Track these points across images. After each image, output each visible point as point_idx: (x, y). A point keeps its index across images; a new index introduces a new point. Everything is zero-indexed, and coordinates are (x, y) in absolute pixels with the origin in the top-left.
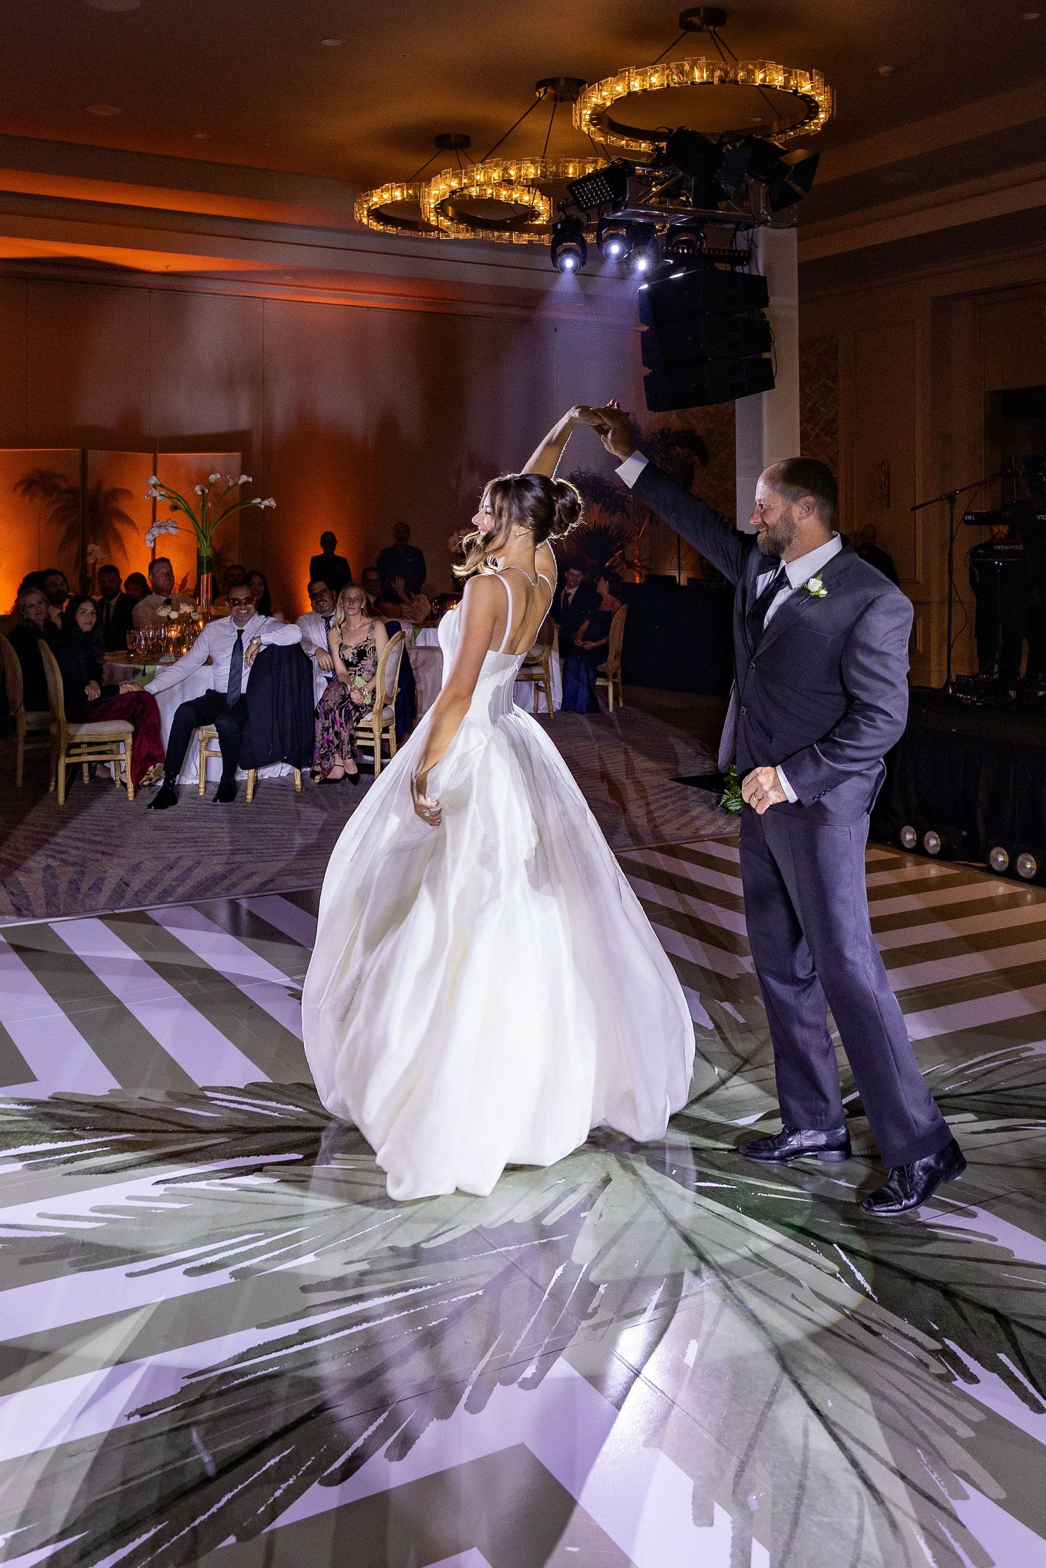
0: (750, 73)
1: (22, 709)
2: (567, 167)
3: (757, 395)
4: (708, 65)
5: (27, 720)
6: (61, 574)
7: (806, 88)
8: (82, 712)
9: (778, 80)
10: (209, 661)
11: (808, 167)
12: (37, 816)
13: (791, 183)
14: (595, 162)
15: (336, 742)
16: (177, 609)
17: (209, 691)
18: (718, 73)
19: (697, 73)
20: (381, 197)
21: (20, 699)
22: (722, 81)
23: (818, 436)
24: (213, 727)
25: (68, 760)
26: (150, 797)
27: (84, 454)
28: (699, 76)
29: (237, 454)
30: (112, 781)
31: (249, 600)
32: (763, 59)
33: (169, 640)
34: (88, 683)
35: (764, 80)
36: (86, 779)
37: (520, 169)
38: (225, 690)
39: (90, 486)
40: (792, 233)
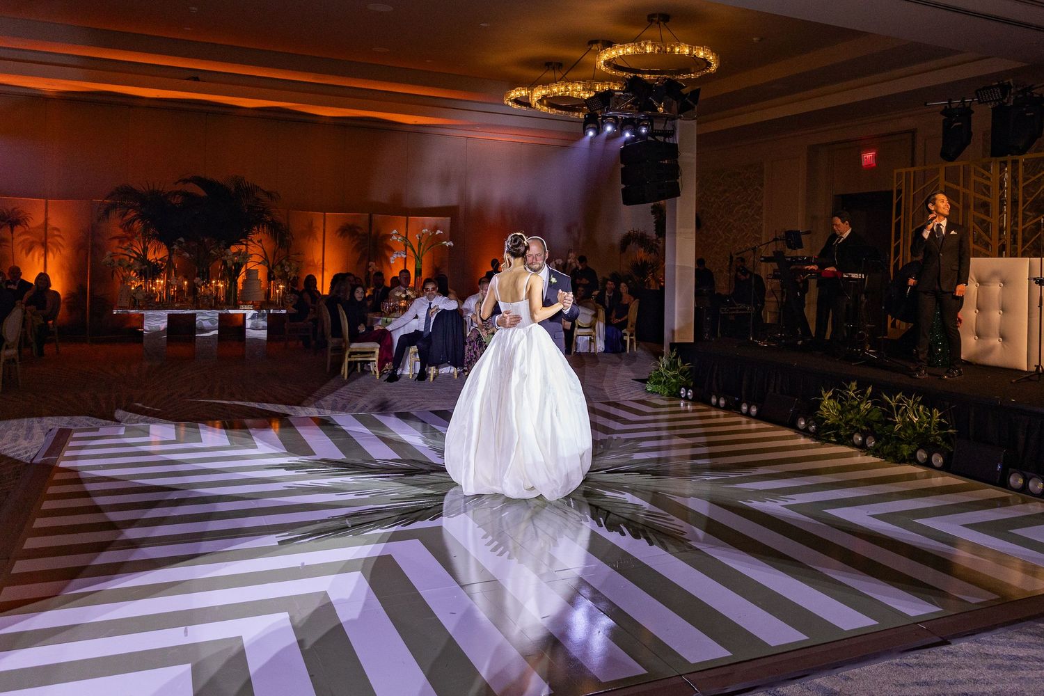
0: (672, 48)
1: (330, 336)
2: (596, 86)
3: (673, 199)
4: (652, 44)
5: (332, 342)
6: (353, 275)
7: (701, 54)
8: (356, 337)
9: (687, 51)
10: (416, 317)
11: (695, 94)
12: (333, 382)
13: (688, 101)
14: (609, 84)
15: (474, 356)
16: (405, 293)
17: (416, 330)
18: (657, 48)
19: (648, 48)
20: (515, 93)
21: (329, 331)
22: (658, 51)
23: (753, 215)
24: (416, 347)
25: (350, 360)
26: (386, 377)
27: (371, 216)
28: (649, 49)
29: (449, 218)
30: (370, 371)
31: (434, 289)
32: (679, 41)
33: (400, 307)
34: (360, 325)
35: (679, 52)
36: (359, 370)
37: (573, 87)
38: (423, 330)
39: (373, 232)
40: (694, 122)
